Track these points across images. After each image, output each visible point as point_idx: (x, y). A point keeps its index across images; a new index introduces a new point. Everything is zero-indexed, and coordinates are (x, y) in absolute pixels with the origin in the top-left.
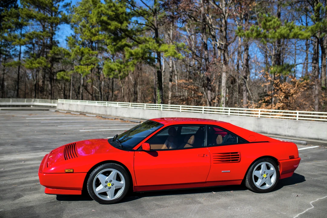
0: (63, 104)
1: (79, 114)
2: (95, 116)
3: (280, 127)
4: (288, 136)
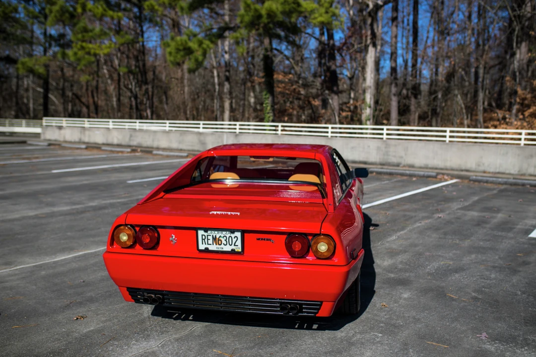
0: (60, 128)
1: (129, 150)
2: (185, 154)
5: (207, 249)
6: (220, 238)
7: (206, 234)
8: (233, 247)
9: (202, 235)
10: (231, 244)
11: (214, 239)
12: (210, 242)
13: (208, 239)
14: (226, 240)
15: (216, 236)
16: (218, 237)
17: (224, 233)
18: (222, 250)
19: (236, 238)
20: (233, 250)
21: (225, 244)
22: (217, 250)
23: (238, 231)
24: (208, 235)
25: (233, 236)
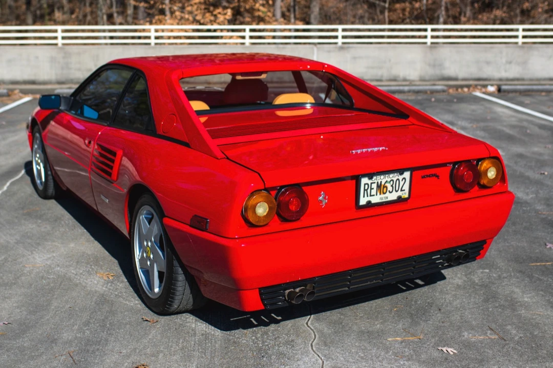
3: (488, 63)
4: (508, 80)
5: (369, 202)
6: (387, 184)
7: (369, 182)
8: (399, 193)
9: (365, 184)
10: (397, 190)
11: (379, 186)
12: (374, 192)
13: (371, 189)
14: (392, 186)
15: (381, 182)
16: (383, 183)
17: (391, 176)
18: (387, 200)
19: (404, 180)
20: (399, 197)
21: (391, 191)
22: (381, 201)
23: (406, 170)
24: (371, 183)
25: (401, 177)
